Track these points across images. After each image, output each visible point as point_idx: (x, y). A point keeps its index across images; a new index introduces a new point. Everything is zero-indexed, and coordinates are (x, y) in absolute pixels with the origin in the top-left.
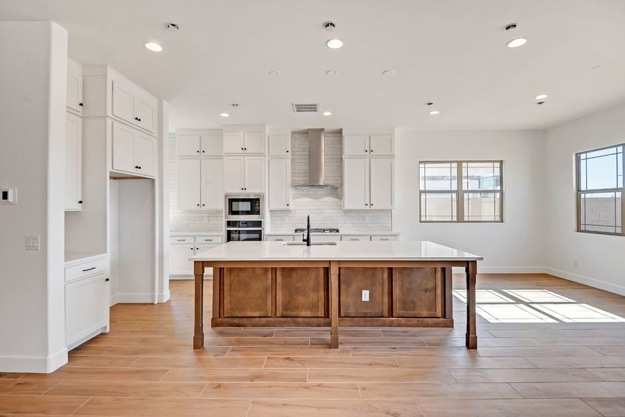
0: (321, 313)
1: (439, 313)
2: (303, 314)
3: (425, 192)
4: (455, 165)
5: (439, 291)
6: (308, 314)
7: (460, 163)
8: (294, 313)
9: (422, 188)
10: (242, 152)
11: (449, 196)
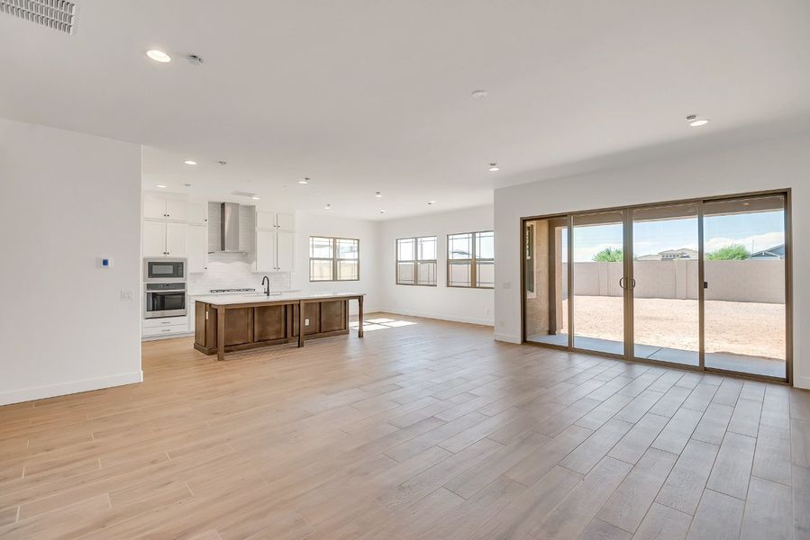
0: (283, 336)
1: (343, 327)
2: (272, 338)
3: (314, 259)
4: (332, 240)
5: (343, 316)
6: (274, 337)
7: (335, 239)
8: (266, 338)
9: (311, 256)
10: (164, 218)
11: (328, 262)
